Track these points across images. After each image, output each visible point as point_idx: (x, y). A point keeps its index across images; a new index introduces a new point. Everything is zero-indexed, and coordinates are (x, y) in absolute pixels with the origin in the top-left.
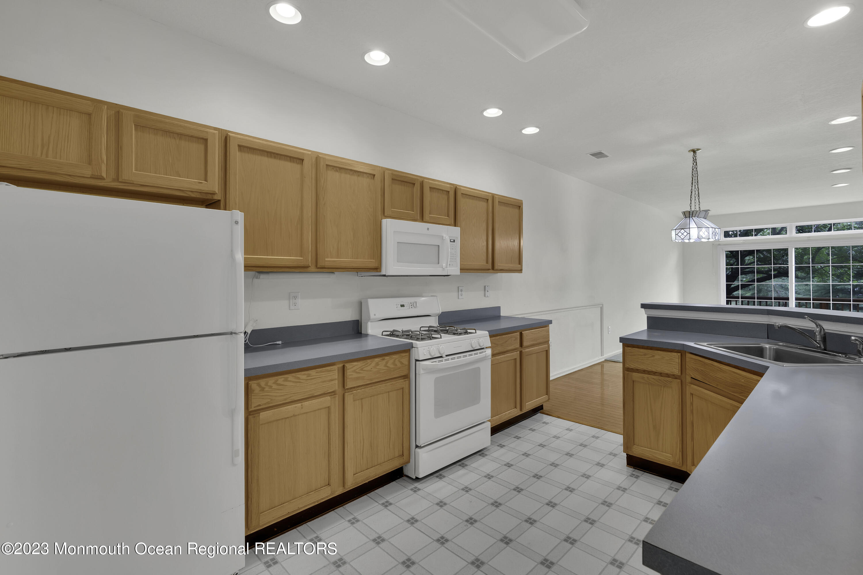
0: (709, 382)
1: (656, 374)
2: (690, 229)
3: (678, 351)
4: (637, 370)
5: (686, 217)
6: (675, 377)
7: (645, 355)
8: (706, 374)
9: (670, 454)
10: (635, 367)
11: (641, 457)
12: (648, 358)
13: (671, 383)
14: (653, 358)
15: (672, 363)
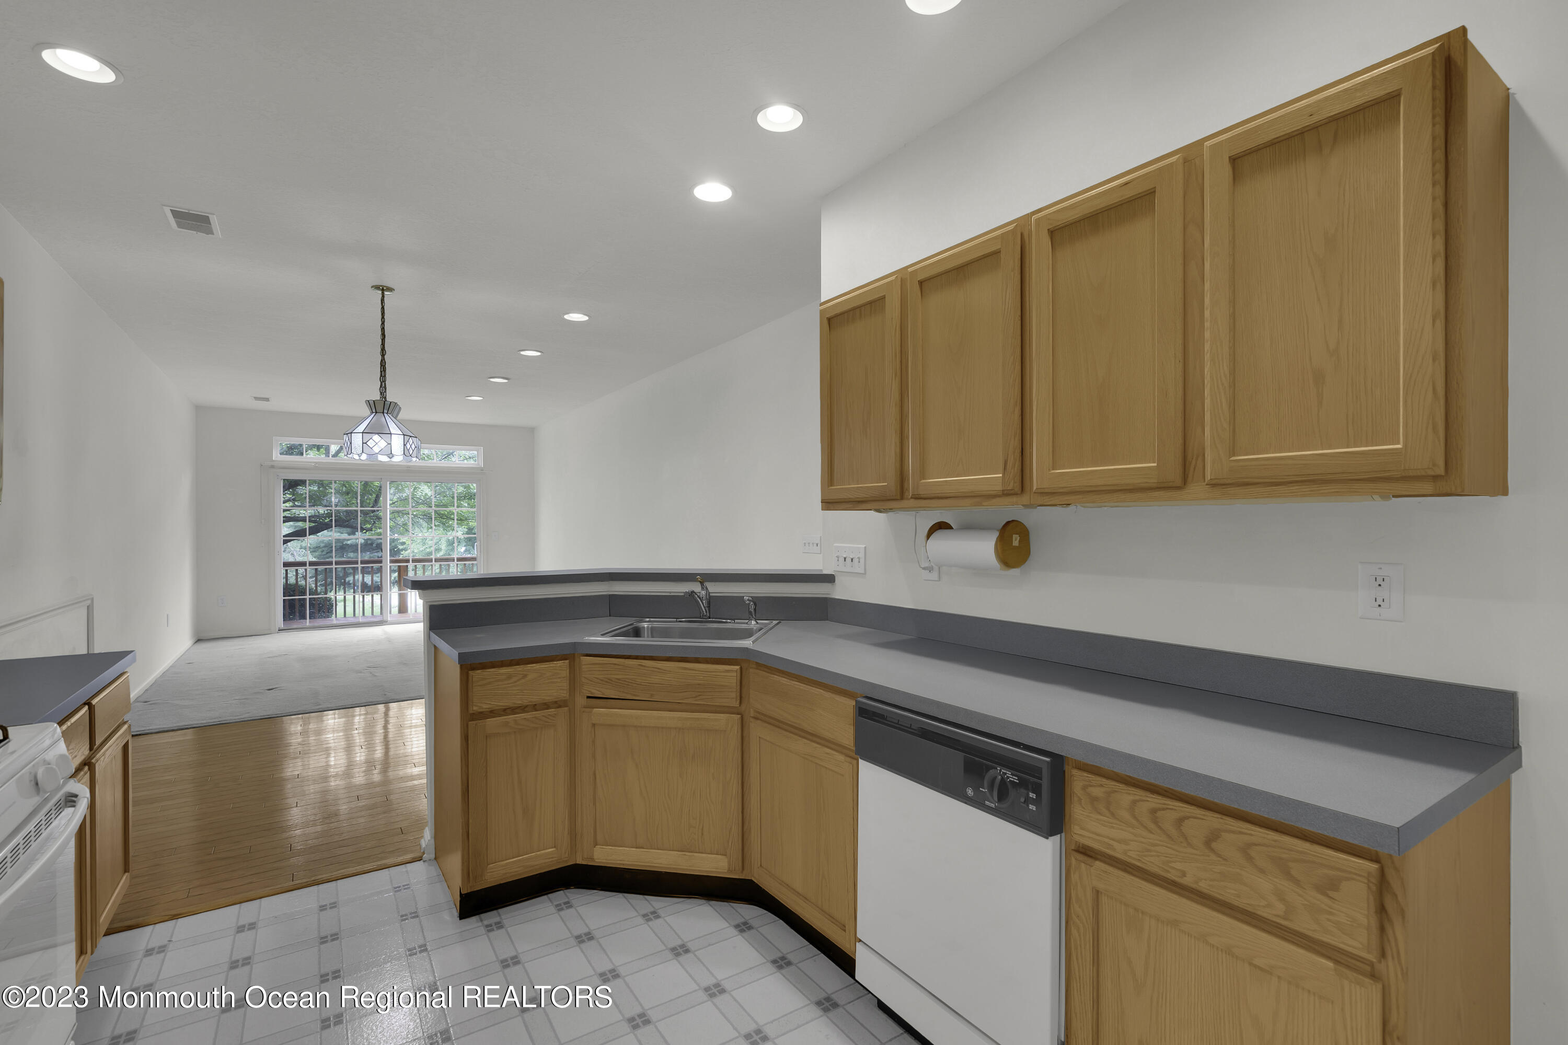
0: (634, 695)
1: (525, 709)
2: (392, 435)
3: (563, 658)
4: (492, 712)
5: (376, 412)
6: (558, 704)
7: (510, 677)
8: (627, 683)
9: (552, 848)
10: (490, 706)
11: (499, 883)
12: (515, 682)
13: (554, 717)
14: (523, 681)
15: (556, 680)
